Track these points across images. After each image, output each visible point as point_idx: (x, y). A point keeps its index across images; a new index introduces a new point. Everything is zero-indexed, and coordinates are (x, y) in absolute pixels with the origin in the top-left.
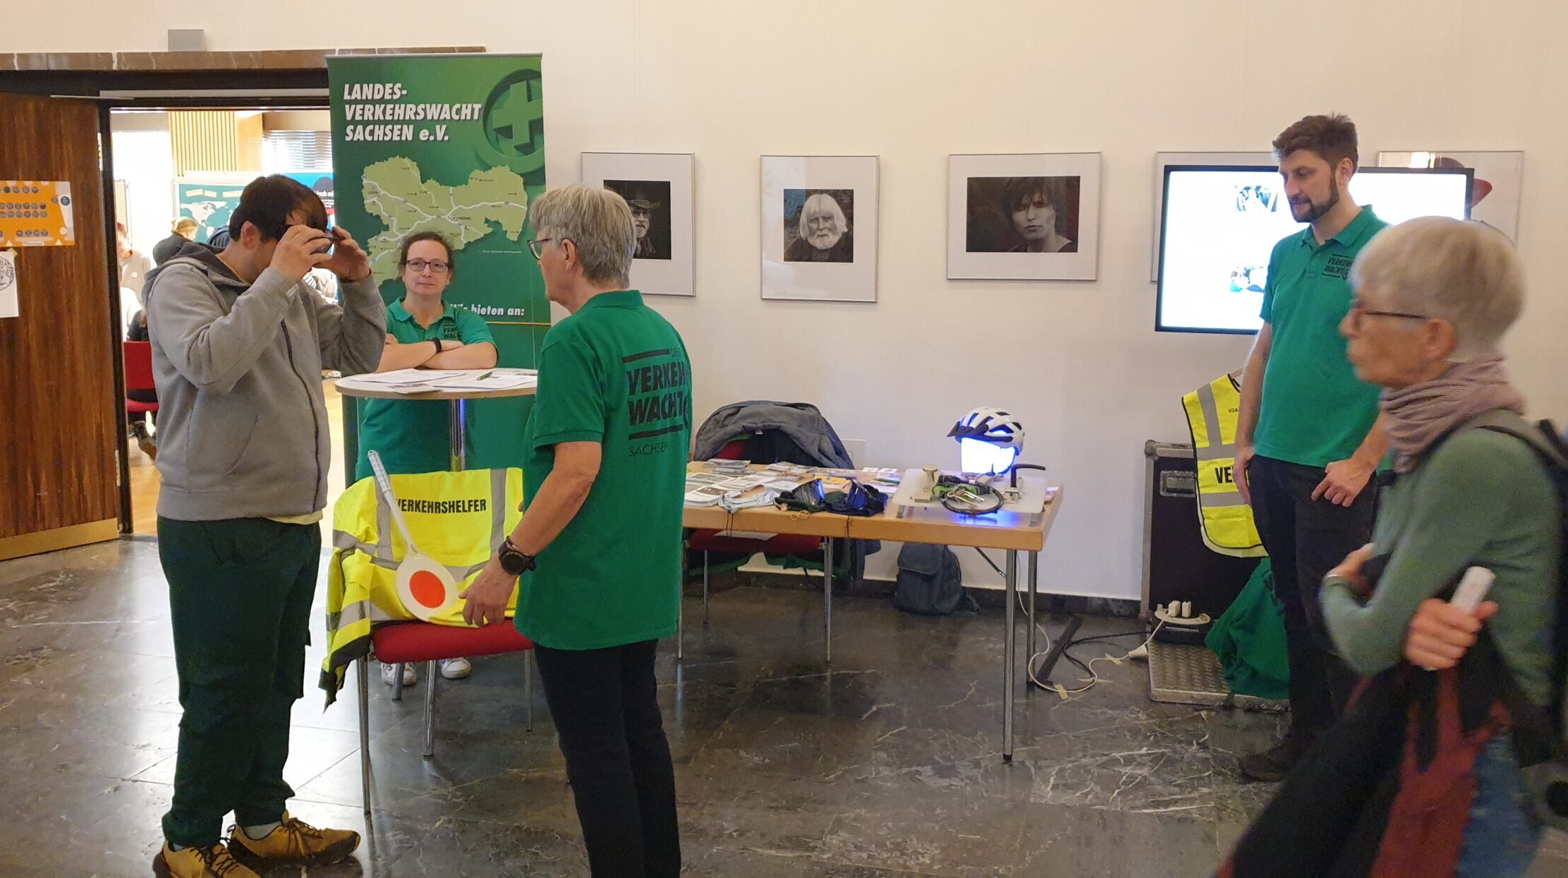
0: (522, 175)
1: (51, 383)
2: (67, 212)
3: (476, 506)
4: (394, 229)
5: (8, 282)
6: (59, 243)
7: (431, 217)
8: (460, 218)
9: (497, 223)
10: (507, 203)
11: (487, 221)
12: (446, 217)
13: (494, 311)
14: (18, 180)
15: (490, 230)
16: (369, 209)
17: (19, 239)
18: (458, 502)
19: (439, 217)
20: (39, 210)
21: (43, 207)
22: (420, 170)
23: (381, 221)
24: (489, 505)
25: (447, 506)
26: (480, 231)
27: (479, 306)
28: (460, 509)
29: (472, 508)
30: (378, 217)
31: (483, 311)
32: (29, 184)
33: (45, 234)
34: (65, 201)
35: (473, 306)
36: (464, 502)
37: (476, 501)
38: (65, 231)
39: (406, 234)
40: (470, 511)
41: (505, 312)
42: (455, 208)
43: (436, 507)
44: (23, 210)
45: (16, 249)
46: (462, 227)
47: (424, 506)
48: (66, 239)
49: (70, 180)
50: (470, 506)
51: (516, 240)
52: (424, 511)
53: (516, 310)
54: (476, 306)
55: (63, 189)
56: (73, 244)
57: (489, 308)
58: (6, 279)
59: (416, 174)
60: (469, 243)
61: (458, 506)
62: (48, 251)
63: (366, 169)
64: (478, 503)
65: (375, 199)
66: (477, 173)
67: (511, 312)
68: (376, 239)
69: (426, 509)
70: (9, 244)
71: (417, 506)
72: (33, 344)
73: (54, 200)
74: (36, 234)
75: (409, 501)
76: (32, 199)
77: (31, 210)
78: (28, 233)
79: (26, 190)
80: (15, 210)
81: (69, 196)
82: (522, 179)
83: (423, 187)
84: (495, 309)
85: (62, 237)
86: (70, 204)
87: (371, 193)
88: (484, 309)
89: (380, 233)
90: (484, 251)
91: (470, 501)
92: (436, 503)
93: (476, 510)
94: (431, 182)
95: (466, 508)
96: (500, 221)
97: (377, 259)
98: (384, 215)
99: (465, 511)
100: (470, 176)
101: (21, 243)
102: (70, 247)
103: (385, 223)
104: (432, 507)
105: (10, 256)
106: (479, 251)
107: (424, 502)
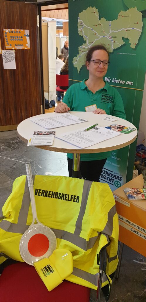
0: (142, 12)
1: (24, 87)
2: (28, 39)
3: (75, 198)
4: (87, 42)
5: (13, 59)
6: (26, 48)
7: (101, 37)
8: (113, 37)
9: (127, 39)
10: (133, 28)
11: (123, 38)
12: (107, 37)
13: (121, 82)
14: (15, 29)
15: (124, 43)
16: (80, 33)
17: (16, 47)
18: (66, 195)
19: (104, 36)
20: (21, 38)
21: (22, 37)
22: (99, 13)
23: (83, 39)
24: (80, 200)
25: (61, 195)
26: (119, 43)
27: (116, 79)
28: (67, 199)
29: (73, 200)
30: (82, 37)
31: (117, 81)
32: (18, 30)
33: (22, 46)
34: (27, 36)
35: (113, 78)
36: (69, 195)
37: (75, 196)
38: (27, 45)
39: (91, 45)
40: (71, 201)
41: (125, 83)
42: (111, 32)
43: (56, 195)
44: (17, 38)
45: (15, 50)
46: (113, 41)
47: (49, 194)
48: (28, 47)
49: (29, 29)
50: (71, 198)
51: (134, 48)
52: (49, 197)
53: (130, 82)
54: (114, 79)
55: (27, 32)
56: (30, 49)
57: (119, 80)
58: (13, 58)
59: (97, 15)
60: (115, 49)
61: (66, 197)
62: (23, 50)
63: (80, 14)
64: (76, 197)
65: (82, 29)
66: (122, 13)
67: (127, 83)
68: (81, 47)
69: (50, 196)
70: (13, 48)
71: (46, 193)
72: (20, 76)
73: (25, 35)
74: (20, 45)
75: (43, 191)
76: (19, 35)
77: (19, 38)
78: (18, 45)
79: (17, 32)
80: (14, 38)
81: (29, 34)
82: (142, 14)
83: (99, 22)
84: (121, 81)
85: (27, 47)
86: (29, 37)
87: (80, 26)
88: (117, 80)
89: (82, 44)
90: (120, 54)
91: (72, 196)
92: (56, 193)
93: (74, 201)
94: (103, 19)
95: (70, 199)
96: (129, 38)
97: (81, 56)
98: (84, 36)
99: (68, 200)
100: (119, 15)
101: (16, 48)
102: (29, 50)
103: (84, 40)
104: (54, 194)
105: (13, 52)
106: (118, 53)
107: (50, 192)
